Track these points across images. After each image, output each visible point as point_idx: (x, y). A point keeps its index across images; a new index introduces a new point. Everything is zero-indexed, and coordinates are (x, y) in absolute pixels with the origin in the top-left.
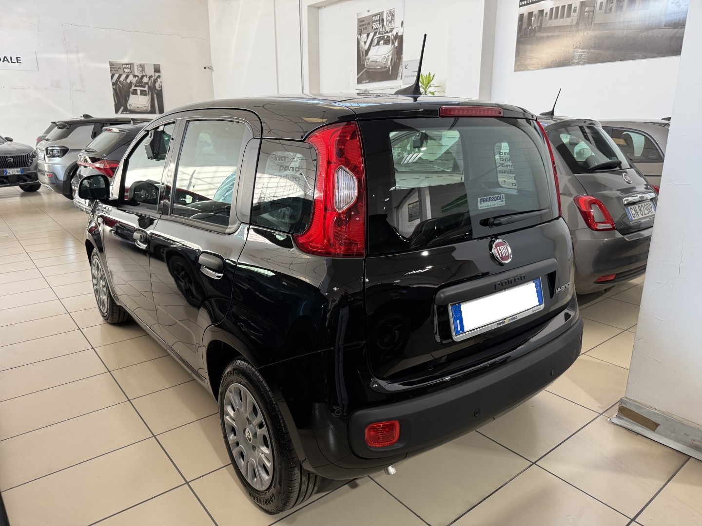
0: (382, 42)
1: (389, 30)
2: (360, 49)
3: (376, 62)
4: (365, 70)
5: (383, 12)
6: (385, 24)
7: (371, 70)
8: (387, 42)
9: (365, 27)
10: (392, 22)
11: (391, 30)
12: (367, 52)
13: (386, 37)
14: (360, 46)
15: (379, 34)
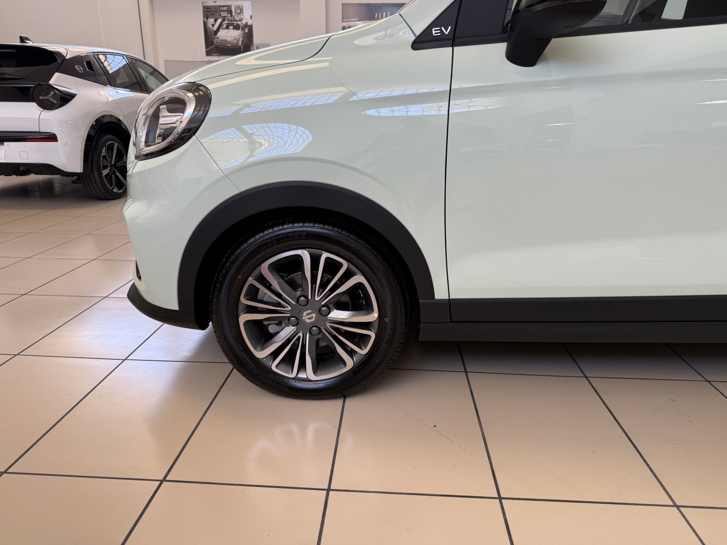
0: (231, 27)
1: (238, 20)
2: (208, 29)
3: (226, 41)
4: (214, 46)
5: (231, 6)
6: (234, 14)
7: (221, 47)
8: (237, 27)
9: (212, 13)
10: (241, 14)
11: (241, 20)
12: (216, 32)
13: (235, 24)
14: (207, 27)
15: (228, 20)
